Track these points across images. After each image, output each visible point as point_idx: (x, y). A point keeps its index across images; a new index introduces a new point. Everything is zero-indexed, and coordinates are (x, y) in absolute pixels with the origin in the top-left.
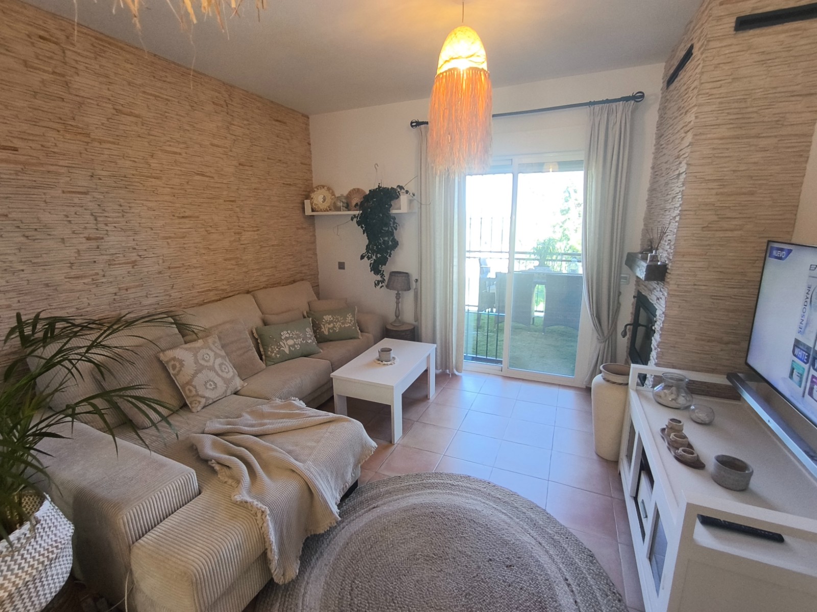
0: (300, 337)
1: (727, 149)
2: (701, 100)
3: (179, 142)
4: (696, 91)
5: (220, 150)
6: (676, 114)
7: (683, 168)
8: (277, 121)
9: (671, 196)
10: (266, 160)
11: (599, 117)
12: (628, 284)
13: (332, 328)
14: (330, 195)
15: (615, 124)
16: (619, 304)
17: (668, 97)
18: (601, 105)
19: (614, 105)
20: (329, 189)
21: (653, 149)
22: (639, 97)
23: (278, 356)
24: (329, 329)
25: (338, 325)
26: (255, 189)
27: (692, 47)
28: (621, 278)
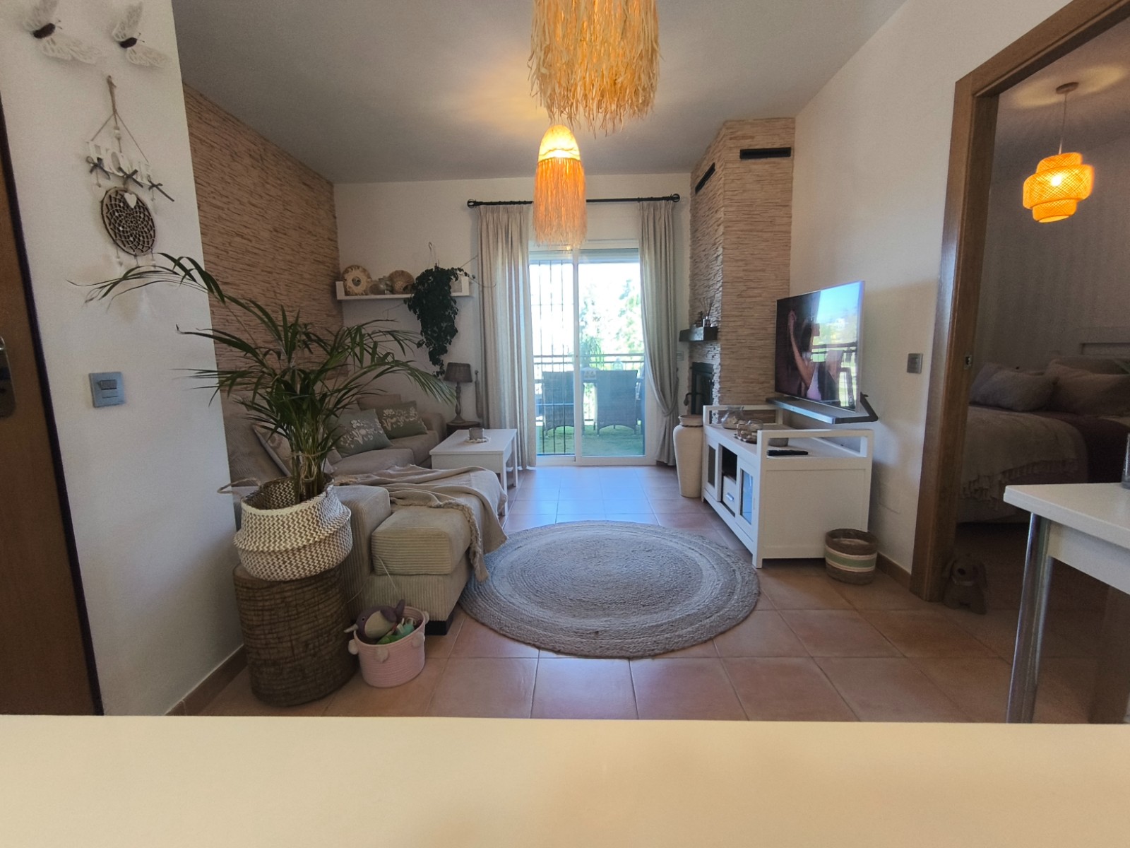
0: (371, 427)
1: (746, 238)
2: (727, 202)
3: (222, 195)
4: (722, 196)
5: (257, 210)
6: (707, 213)
7: (720, 250)
8: (305, 184)
9: (713, 274)
10: (297, 228)
11: (647, 212)
12: (683, 360)
13: (395, 423)
14: (366, 278)
15: (660, 218)
16: (678, 378)
17: (698, 200)
18: (648, 202)
19: (658, 202)
20: (364, 270)
21: (689, 242)
22: (675, 198)
23: (352, 446)
24: (392, 424)
25: (402, 419)
26: (289, 262)
27: (714, 165)
28: (677, 354)
